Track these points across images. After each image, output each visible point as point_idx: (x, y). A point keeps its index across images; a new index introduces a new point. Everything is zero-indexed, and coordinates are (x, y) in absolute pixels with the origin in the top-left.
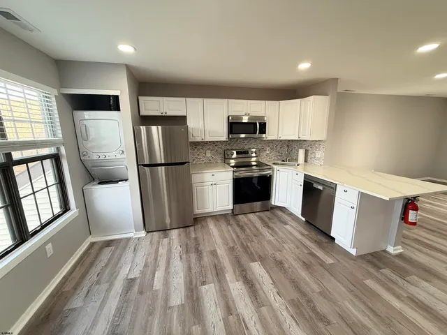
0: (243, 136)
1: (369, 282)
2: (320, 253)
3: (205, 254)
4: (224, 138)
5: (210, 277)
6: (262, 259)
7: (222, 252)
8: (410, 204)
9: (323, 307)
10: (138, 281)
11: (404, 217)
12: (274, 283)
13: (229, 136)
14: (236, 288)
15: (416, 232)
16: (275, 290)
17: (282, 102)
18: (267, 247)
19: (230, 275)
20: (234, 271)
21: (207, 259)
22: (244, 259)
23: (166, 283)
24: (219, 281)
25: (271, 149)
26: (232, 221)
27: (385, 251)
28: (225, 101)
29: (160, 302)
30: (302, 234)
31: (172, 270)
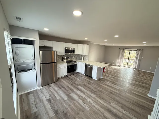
0: (70, 53)
1: (100, 84)
2: (91, 81)
3: (66, 88)
4: (64, 54)
5: (71, 92)
6: (80, 85)
7: (70, 86)
8: (104, 68)
9: (95, 90)
10: (51, 99)
11: (103, 71)
12: (85, 89)
13: (65, 53)
14: (78, 92)
15: (104, 74)
16: (86, 90)
17: (78, 45)
18: (80, 82)
19: (75, 90)
20: (76, 89)
21: (67, 89)
22: (76, 86)
23: (60, 97)
24: (74, 92)
25: (75, 57)
26: (68, 78)
27: (101, 78)
28: (64, 43)
29: (62, 101)
30: (86, 78)
31: (59, 93)
